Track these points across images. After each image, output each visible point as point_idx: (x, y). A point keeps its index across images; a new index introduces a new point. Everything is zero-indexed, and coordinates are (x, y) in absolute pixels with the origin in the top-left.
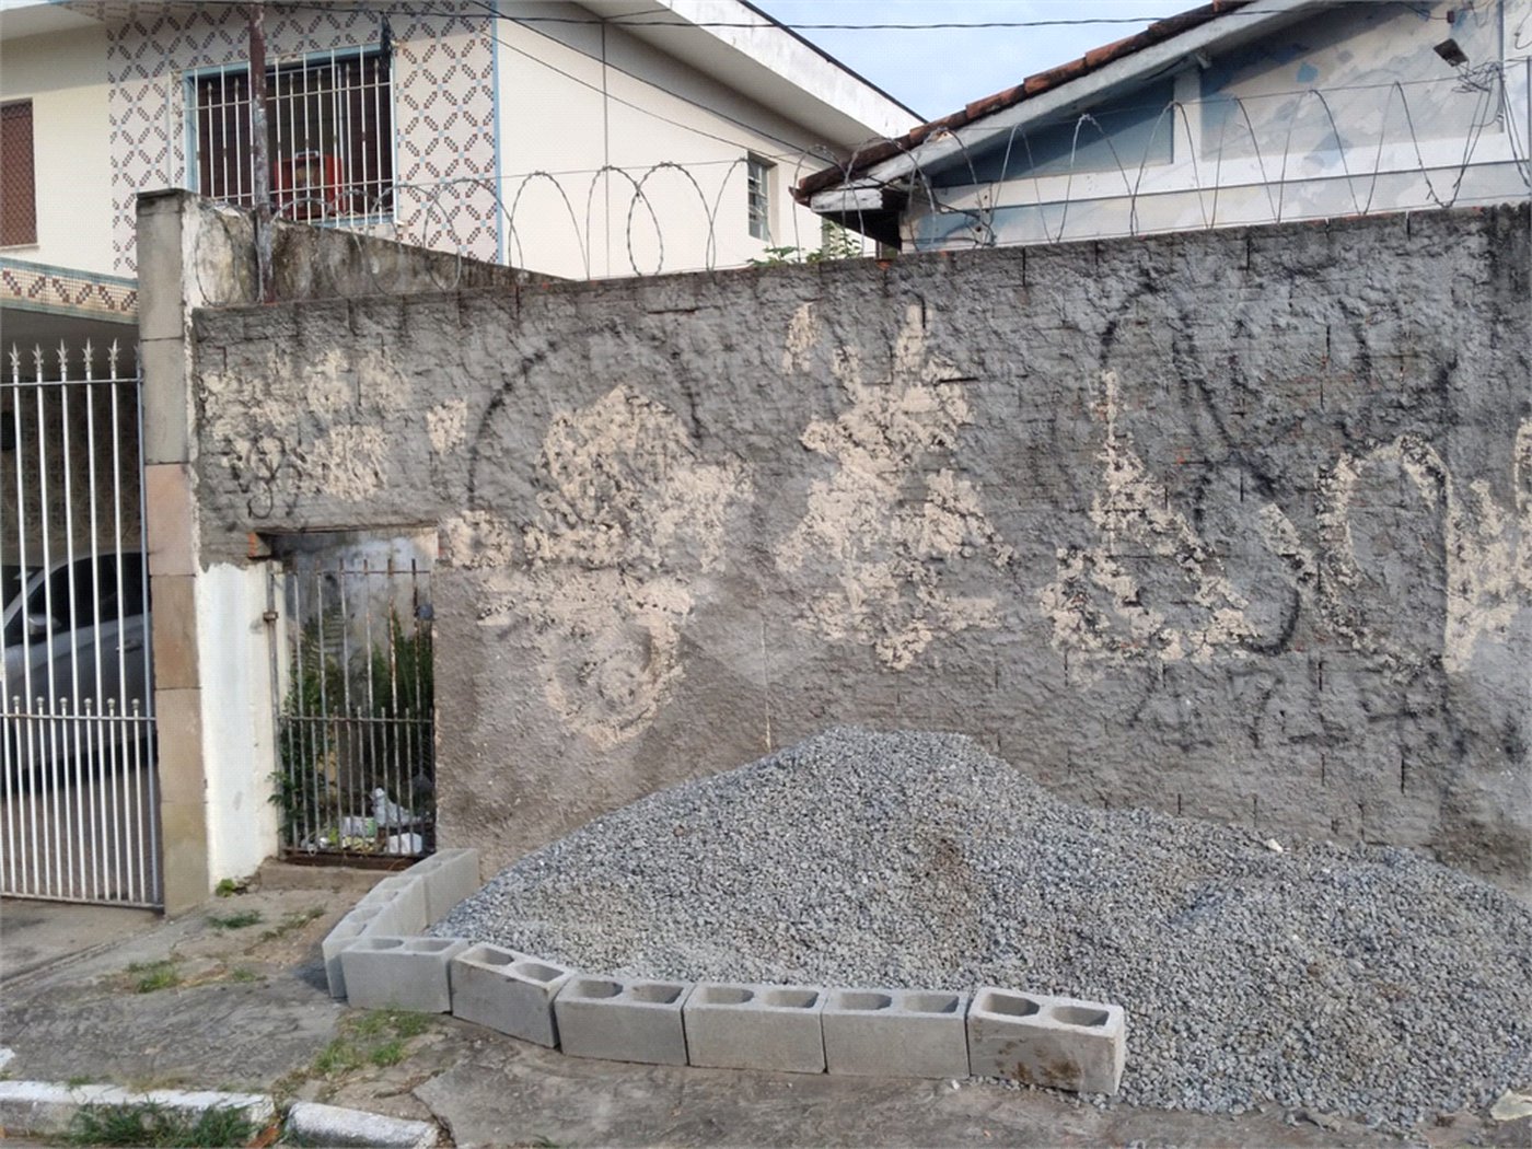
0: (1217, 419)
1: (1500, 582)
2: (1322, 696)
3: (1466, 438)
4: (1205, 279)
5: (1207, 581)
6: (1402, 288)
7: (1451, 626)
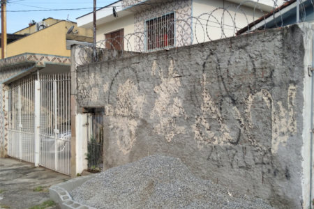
0: (224, 85)
1: (284, 130)
2: (246, 157)
3: (276, 89)
4: (222, 51)
5: (223, 125)
6: (263, 51)
7: (273, 141)
